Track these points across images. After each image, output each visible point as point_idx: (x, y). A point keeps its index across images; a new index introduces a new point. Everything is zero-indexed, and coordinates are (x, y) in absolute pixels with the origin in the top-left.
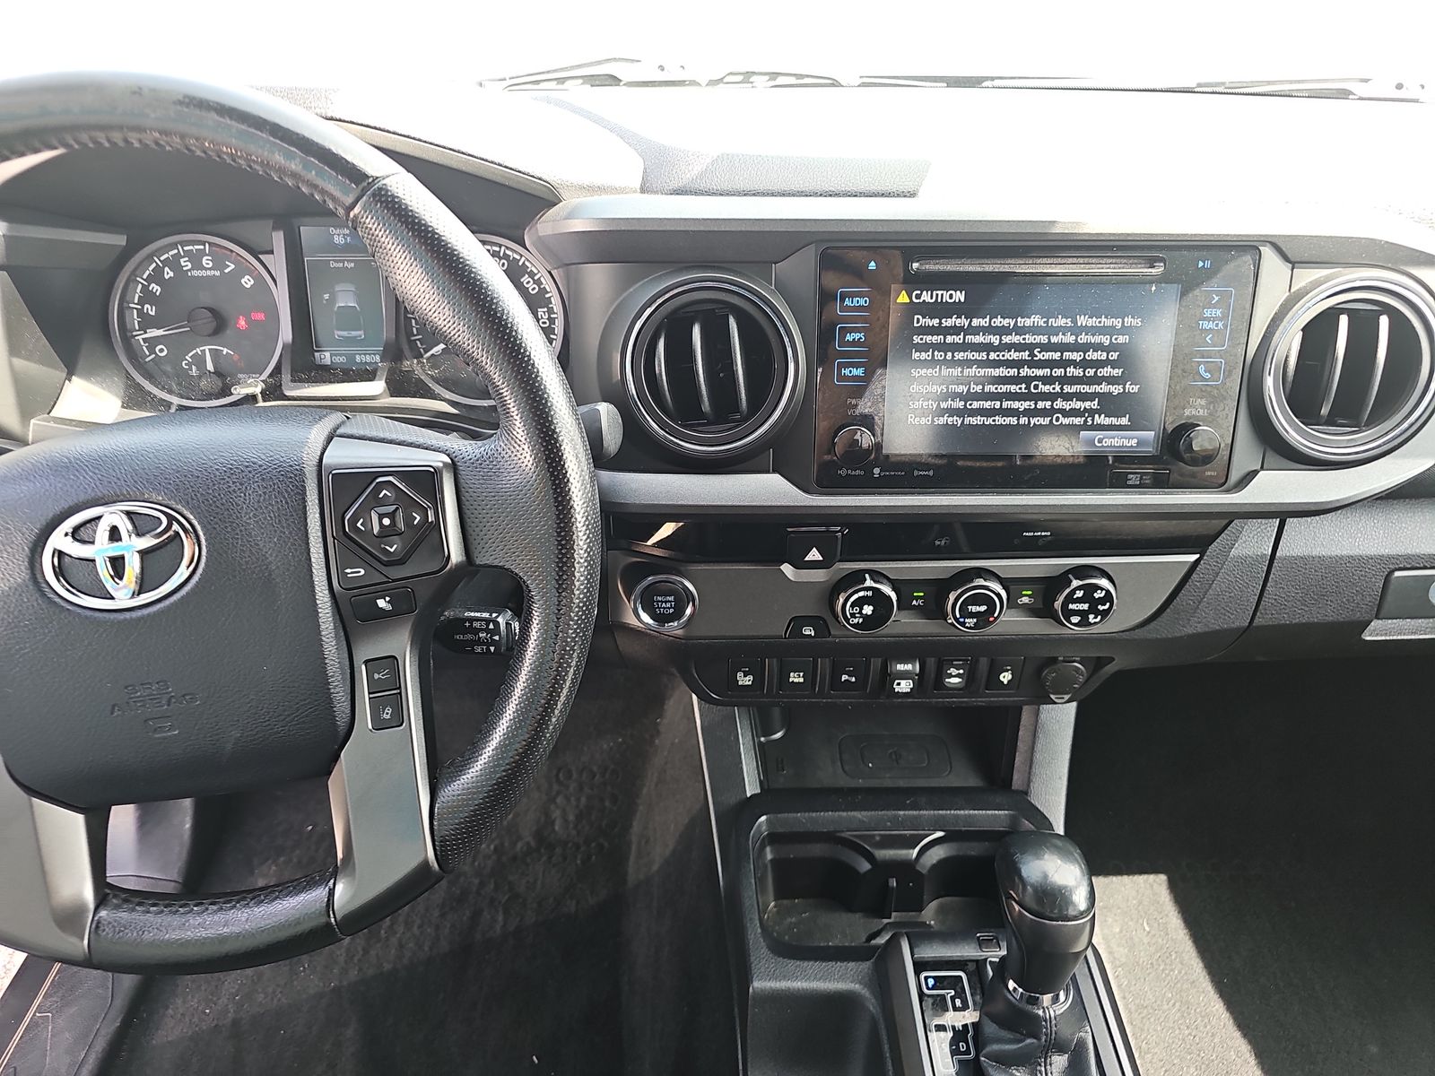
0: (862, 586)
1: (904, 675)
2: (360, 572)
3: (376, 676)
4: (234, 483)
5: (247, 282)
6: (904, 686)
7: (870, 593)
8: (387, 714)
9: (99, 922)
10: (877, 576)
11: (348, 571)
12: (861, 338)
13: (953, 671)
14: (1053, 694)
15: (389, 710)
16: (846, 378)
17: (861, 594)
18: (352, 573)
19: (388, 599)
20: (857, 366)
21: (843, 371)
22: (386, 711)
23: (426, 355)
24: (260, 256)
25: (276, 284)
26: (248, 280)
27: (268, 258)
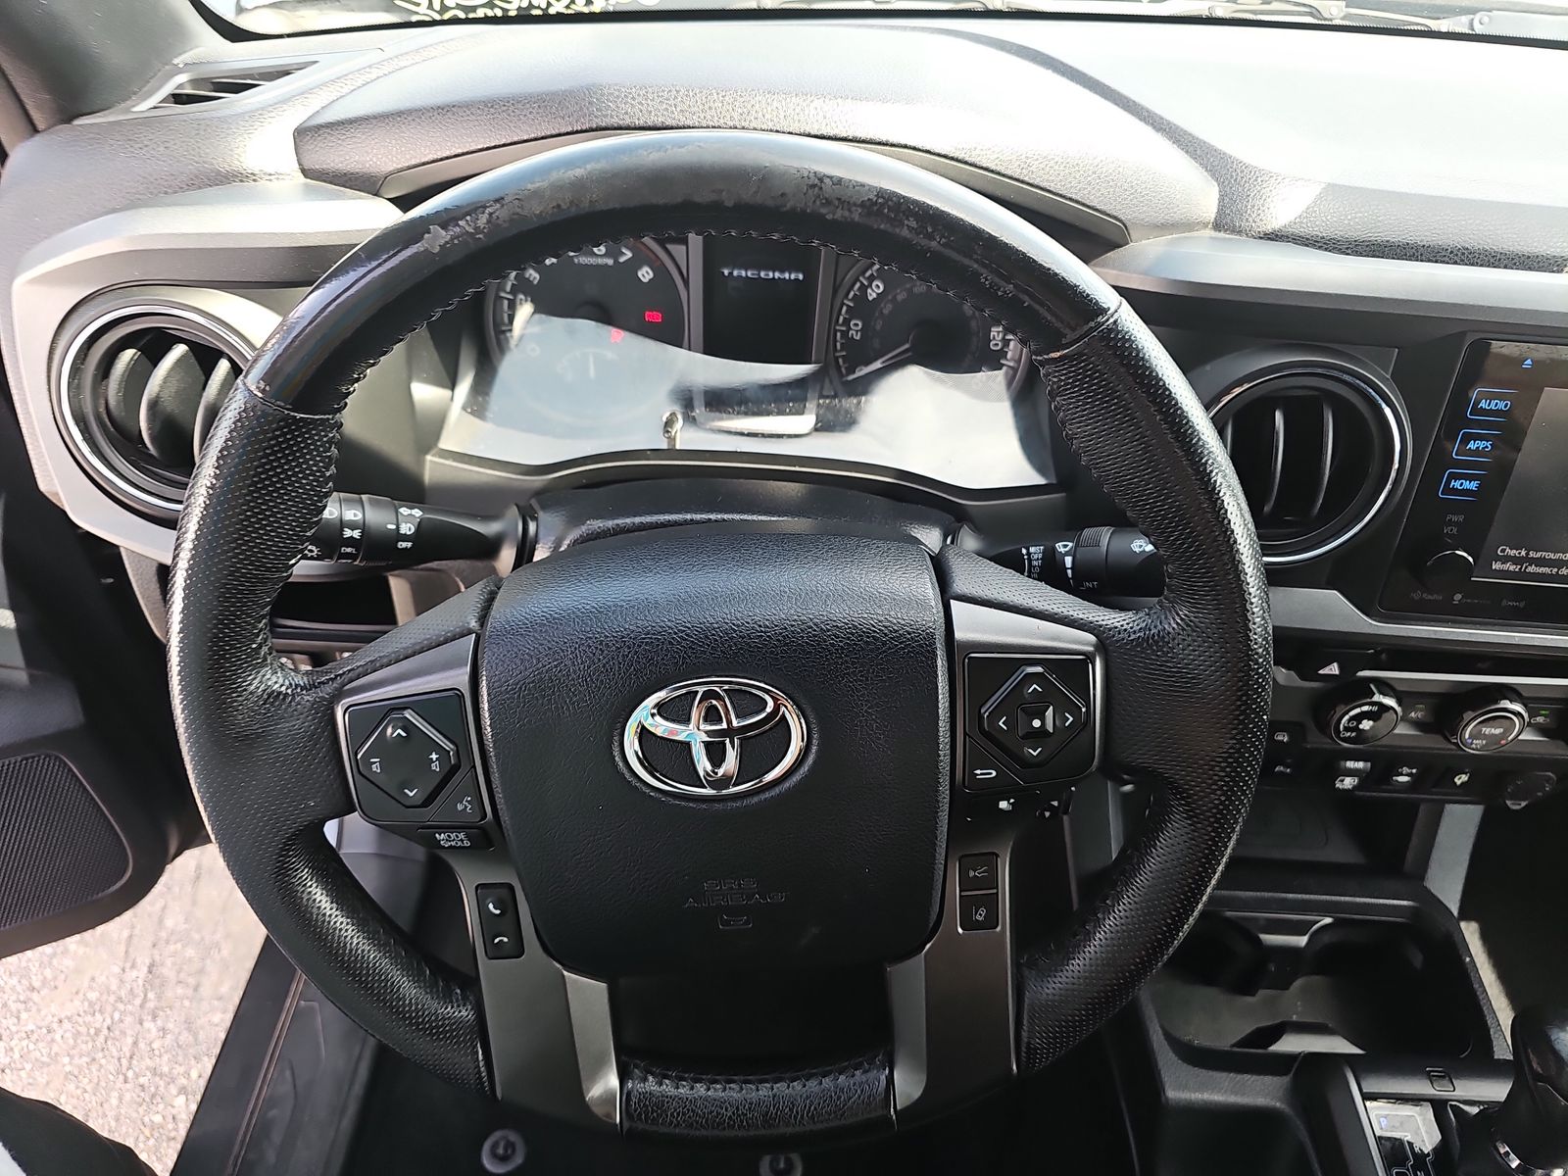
0: (1369, 700)
1: (1351, 773)
2: (991, 774)
3: (972, 874)
4: (853, 663)
5: (645, 274)
6: (1348, 783)
7: (1375, 708)
8: (981, 915)
9: (629, 1094)
10: (1385, 687)
11: (978, 772)
12: (1487, 447)
13: (1405, 770)
14: (1511, 799)
15: (983, 912)
16: (1455, 491)
17: (1366, 708)
18: (982, 774)
19: (1012, 801)
20: (1470, 478)
21: (1452, 484)
22: (980, 912)
23: (851, 377)
24: (669, 246)
25: (686, 282)
26: (647, 272)
27: (678, 250)
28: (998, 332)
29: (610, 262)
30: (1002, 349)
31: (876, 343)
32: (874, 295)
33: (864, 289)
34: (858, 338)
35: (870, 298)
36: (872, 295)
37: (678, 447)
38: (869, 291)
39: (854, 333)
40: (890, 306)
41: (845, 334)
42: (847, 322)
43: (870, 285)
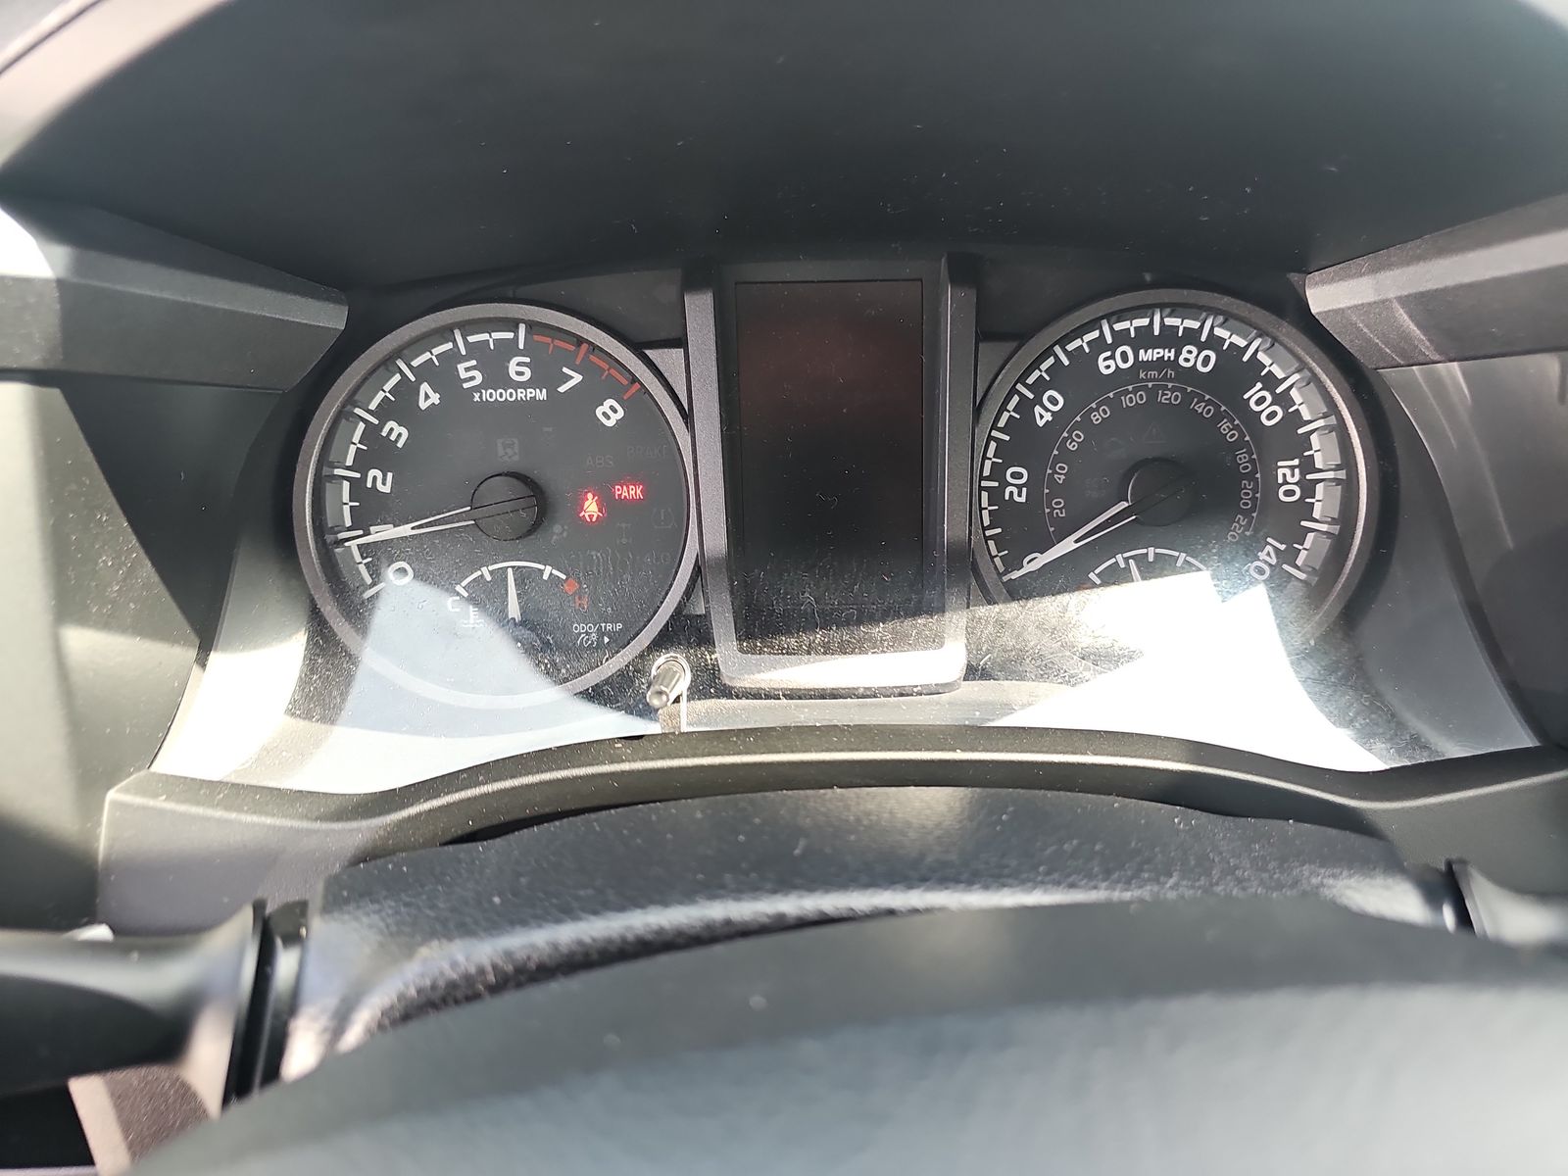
5: (610, 412)
23: (1015, 575)
24: (648, 352)
25: (687, 417)
26: (612, 408)
27: (669, 360)
28: (1292, 468)
29: (542, 395)
30: (1302, 498)
31: (1059, 508)
32: (1048, 417)
33: (1026, 407)
34: (1023, 499)
35: (1041, 423)
36: (1042, 417)
37: (685, 729)
38: (1038, 409)
39: (1015, 491)
40: (1079, 436)
41: (995, 495)
42: (998, 473)
43: (1038, 401)
